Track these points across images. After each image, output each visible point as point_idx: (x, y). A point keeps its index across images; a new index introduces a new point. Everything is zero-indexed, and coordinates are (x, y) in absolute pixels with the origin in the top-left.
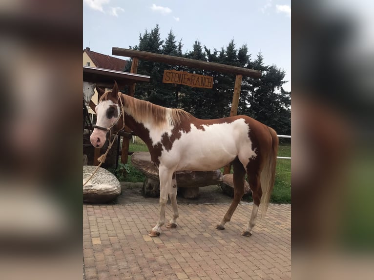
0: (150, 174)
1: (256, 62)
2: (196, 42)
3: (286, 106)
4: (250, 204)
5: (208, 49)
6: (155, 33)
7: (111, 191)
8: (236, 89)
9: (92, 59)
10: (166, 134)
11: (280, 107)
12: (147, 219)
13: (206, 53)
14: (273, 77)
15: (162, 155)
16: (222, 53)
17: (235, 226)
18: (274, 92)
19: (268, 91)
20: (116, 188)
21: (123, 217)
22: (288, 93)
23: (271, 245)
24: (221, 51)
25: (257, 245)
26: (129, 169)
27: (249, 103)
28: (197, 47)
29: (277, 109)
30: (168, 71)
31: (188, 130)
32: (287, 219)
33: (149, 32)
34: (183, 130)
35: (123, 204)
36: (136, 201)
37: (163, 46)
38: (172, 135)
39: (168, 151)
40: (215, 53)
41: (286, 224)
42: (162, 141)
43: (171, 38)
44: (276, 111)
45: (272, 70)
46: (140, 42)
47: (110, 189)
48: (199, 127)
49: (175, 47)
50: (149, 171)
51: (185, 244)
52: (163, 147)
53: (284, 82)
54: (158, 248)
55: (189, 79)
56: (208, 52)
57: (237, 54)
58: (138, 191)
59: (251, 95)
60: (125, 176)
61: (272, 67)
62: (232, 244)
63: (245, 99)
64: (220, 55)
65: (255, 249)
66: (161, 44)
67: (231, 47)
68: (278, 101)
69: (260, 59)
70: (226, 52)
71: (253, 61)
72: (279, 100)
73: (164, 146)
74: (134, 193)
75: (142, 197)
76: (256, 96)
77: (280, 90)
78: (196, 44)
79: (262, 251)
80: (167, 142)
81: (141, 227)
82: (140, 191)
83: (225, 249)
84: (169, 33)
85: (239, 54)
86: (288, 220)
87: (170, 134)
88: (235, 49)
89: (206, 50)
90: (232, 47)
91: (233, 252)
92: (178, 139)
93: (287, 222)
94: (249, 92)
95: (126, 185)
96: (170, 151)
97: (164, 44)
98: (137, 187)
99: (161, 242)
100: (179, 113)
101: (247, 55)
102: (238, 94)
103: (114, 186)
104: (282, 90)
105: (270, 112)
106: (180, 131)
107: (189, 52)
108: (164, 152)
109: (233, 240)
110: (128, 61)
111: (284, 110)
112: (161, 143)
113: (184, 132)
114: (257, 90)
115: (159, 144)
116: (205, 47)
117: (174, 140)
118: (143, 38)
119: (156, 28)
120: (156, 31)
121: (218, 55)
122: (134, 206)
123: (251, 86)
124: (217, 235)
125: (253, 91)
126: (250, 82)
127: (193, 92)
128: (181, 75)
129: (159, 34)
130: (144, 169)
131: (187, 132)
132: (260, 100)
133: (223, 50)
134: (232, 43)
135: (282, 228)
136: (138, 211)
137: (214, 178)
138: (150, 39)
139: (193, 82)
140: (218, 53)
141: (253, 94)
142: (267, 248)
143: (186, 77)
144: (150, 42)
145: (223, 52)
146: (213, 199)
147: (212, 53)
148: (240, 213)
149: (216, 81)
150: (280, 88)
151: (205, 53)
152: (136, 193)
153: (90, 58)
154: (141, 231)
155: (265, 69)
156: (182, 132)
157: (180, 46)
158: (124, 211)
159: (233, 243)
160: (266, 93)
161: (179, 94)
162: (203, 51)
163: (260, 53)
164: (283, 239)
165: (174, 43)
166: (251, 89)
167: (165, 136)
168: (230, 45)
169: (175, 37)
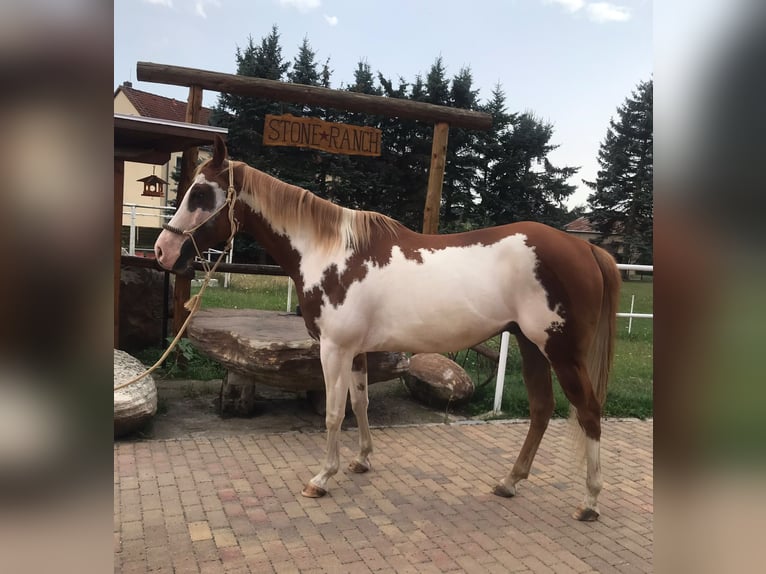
0: (229, 362)
1: (491, 105)
2: (361, 65)
3: (557, 197)
4: (470, 422)
5: (387, 80)
6: (271, 46)
7: (129, 409)
8: (435, 156)
9: (136, 107)
10: (334, 268)
11: (544, 201)
12: (211, 475)
13: (383, 89)
14: (528, 137)
15: (323, 314)
16: (417, 88)
17: (429, 483)
18: (530, 170)
19: (517, 168)
20: (142, 401)
21: (152, 473)
22: (559, 171)
23: (512, 532)
24: (415, 83)
25: (478, 536)
26: (189, 349)
27: (479, 195)
28: (363, 77)
29: (537, 205)
30: (275, 117)
31: (383, 259)
32: (555, 457)
33: (258, 44)
34: (373, 260)
35: (164, 436)
36: (197, 429)
37: (289, 75)
38: (346, 272)
39: (335, 306)
40: (403, 88)
41: (553, 470)
42: (323, 284)
43: (306, 56)
44: (535, 211)
45: (526, 122)
46: (238, 67)
47: (125, 404)
48: (411, 254)
49: (315, 76)
50: (227, 356)
51: (294, 545)
52: (325, 298)
53: (551, 148)
54: (220, 560)
55: (324, 136)
56: (388, 85)
57: (449, 89)
58: (209, 401)
59: (482, 177)
60: (181, 367)
61: (524, 116)
62: (417, 536)
63: (469, 186)
64: (414, 91)
65: (471, 548)
66: (285, 70)
67: (436, 74)
68: (539, 189)
69: (499, 100)
70: (426, 85)
71: (485, 104)
72: (542, 187)
73: (327, 294)
74: (197, 407)
75: (216, 417)
76: (492, 178)
77: (543, 164)
78: (361, 68)
79: (488, 552)
80: (335, 286)
81: (190, 499)
82: (213, 402)
83: (396, 551)
84: (302, 46)
85: (454, 89)
86: (556, 460)
87: (341, 268)
88: (445, 78)
89: (383, 81)
90: (439, 74)
91: (414, 560)
92: (360, 280)
93: (555, 467)
94: (478, 171)
95: (183, 388)
96: (339, 307)
97: (291, 70)
98: (208, 392)
99: (232, 541)
100: (371, 221)
101: (471, 90)
102: (439, 167)
103: (139, 395)
104: (548, 165)
105: (523, 212)
106: (365, 262)
107: (346, 87)
108: (327, 308)
109: (418, 524)
110: (215, 110)
111: (553, 207)
112: (321, 288)
113: (374, 265)
114: (494, 167)
115: (316, 289)
116: (381, 76)
117: (351, 282)
118: (244, 57)
119: (272, 34)
120: (273, 40)
121: (409, 91)
122: (189, 443)
123: (482, 156)
124: (382, 513)
125: (485, 169)
126: (478, 149)
127: (356, 172)
128: (307, 126)
129: (280, 49)
130: (215, 351)
131: (381, 266)
132: (501, 186)
133: (419, 82)
134: (439, 64)
135: (543, 483)
136: (194, 454)
137: (383, 365)
138: (260, 59)
139: (335, 143)
140: (408, 88)
141: (485, 175)
142: (503, 542)
143: (319, 130)
144: (261, 67)
145: (419, 85)
146: (386, 414)
147: (395, 87)
148: (444, 446)
149: (408, 150)
150: (543, 161)
151: (380, 88)
152: (202, 407)
153: (134, 104)
154: (188, 510)
155: (511, 119)
156: (369, 264)
157: (326, 75)
158: (160, 456)
159: (418, 532)
160: (513, 172)
161: (329, 179)
162: (377, 84)
163: (498, 87)
164: (543, 515)
165: (313, 66)
166: (482, 165)
167: (331, 273)
168: (434, 69)
169: (313, 54)
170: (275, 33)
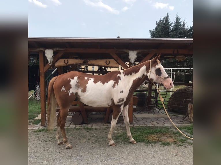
33: (162, 19)
46: (156, 27)
49: (180, 25)
66: (171, 25)
84: (176, 17)
97: (173, 25)
118: (158, 23)
129: (169, 19)
144: (164, 25)
165: (180, 22)
169: (180, 19)
170: (168, 15)
